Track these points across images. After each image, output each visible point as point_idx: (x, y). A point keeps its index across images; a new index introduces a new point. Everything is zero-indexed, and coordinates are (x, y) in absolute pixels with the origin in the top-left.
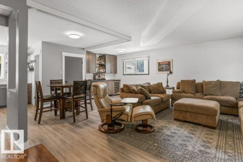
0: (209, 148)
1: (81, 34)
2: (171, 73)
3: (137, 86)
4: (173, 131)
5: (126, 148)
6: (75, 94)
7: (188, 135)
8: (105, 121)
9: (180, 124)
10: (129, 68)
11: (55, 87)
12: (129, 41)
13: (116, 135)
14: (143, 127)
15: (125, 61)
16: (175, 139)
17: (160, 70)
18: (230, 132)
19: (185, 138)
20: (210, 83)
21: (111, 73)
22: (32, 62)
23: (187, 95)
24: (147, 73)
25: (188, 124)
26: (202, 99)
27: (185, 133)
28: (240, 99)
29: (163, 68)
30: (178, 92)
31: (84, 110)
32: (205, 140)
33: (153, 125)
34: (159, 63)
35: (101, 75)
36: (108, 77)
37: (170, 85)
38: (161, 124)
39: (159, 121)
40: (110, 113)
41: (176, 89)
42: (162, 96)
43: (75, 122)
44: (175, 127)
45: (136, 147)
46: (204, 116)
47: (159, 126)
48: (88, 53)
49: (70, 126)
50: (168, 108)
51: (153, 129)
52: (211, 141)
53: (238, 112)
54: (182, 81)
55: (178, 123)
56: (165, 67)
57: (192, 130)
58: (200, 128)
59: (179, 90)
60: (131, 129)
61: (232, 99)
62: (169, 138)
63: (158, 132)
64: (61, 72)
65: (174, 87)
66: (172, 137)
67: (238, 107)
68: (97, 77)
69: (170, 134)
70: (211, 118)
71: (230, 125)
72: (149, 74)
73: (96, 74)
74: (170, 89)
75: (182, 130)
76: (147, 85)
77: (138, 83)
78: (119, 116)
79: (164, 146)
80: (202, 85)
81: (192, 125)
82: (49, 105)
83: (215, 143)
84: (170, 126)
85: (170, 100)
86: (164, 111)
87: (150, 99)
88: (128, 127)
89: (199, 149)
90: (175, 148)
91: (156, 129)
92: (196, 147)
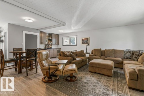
0: (108, 90)
1: (33, 20)
2: (88, 45)
3: (69, 52)
4: (88, 79)
5: (57, 94)
6: (28, 58)
7: (96, 82)
8: (46, 75)
9: (92, 75)
10: (66, 42)
11: (16, 53)
12: (65, 25)
13: (53, 84)
14: (70, 78)
15: (64, 37)
16: (89, 85)
17: (83, 43)
18: (119, 79)
19: (95, 84)
20: (109, 50)
21: (56, 44)
23: (97, 57)
25: (97, 74)
26: (105, 59)
27: (95, 80)
28: (124, 59)
29: (84, 42)
30: (92, 55)
31: (35, 67)
32: (106, 84)
33: (76, 76)
34: (82, 39)
35: (49, 46)
36: (54, 47)
37: (88, 52)
38: (81, 75)
39: (81, 73)
40: (48, 70)
41: (91, 53)
42: (83, 58)
43: (27, 75)
44: (89, 77)
45: (63, 92)
46: (106, 70)
47: (80, 76)
48: (41, 32)
49: (23, 78)
50: (86, 64)
51: (76, 79)
52: (109, 85)
53: (123, 67)
54: (94, 49)
55: (91, 74)
56: (86, 41)
57: (98, 78)
58: (103, 77)
59: (92, 54)
60: (63, 79)
61: (120, 59)
62: (85, 84)
63: (79, 80)
64: (22, 44)
65: (90, 53)
66: (88, 83)
67: (123, 64)
68: (47, 47)
69: (86, 82)
70: (110, 71)
71: (119, 74)
72: (77, 45)
73: (47, 45)
74: (88, 54)
75: (93, 79)
76: (75, 51)
77: (70, 51)
78: (55, 72)
79: (81, 90)
80: (104, 51)
81: (99, 75)
82: (13, 64)
83: (111, 87)
84: (87, 76)
85: (88, 60)
86: (84, 67)
87: (76, 60)
88: (61, 78)
89: (102, 91)
90: (89, 92)
91: (78, 78)
92: (101, 91)
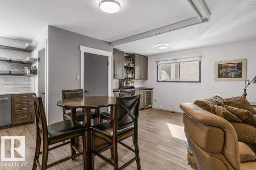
15: (159, 63)
21: (142, 79)
22: (35, 60)
24: (198, 80)
34: (220, 65)
35: (129, 82)
36: (137, 84)
68: (124, 84)
72: (200, 81)
73: (123, 80)
